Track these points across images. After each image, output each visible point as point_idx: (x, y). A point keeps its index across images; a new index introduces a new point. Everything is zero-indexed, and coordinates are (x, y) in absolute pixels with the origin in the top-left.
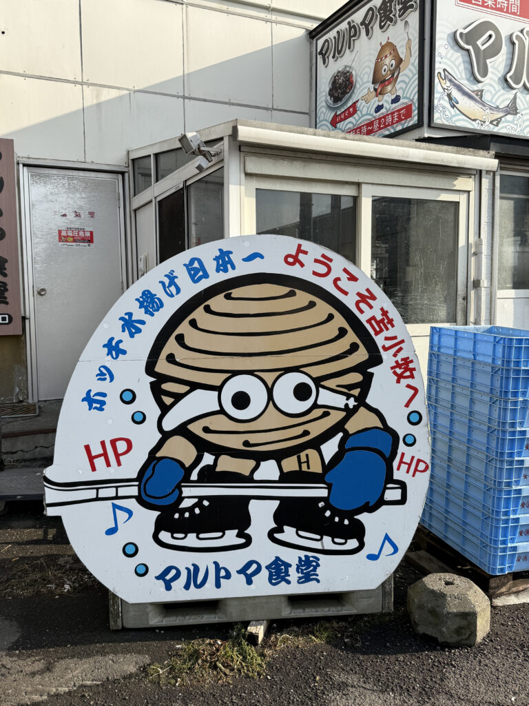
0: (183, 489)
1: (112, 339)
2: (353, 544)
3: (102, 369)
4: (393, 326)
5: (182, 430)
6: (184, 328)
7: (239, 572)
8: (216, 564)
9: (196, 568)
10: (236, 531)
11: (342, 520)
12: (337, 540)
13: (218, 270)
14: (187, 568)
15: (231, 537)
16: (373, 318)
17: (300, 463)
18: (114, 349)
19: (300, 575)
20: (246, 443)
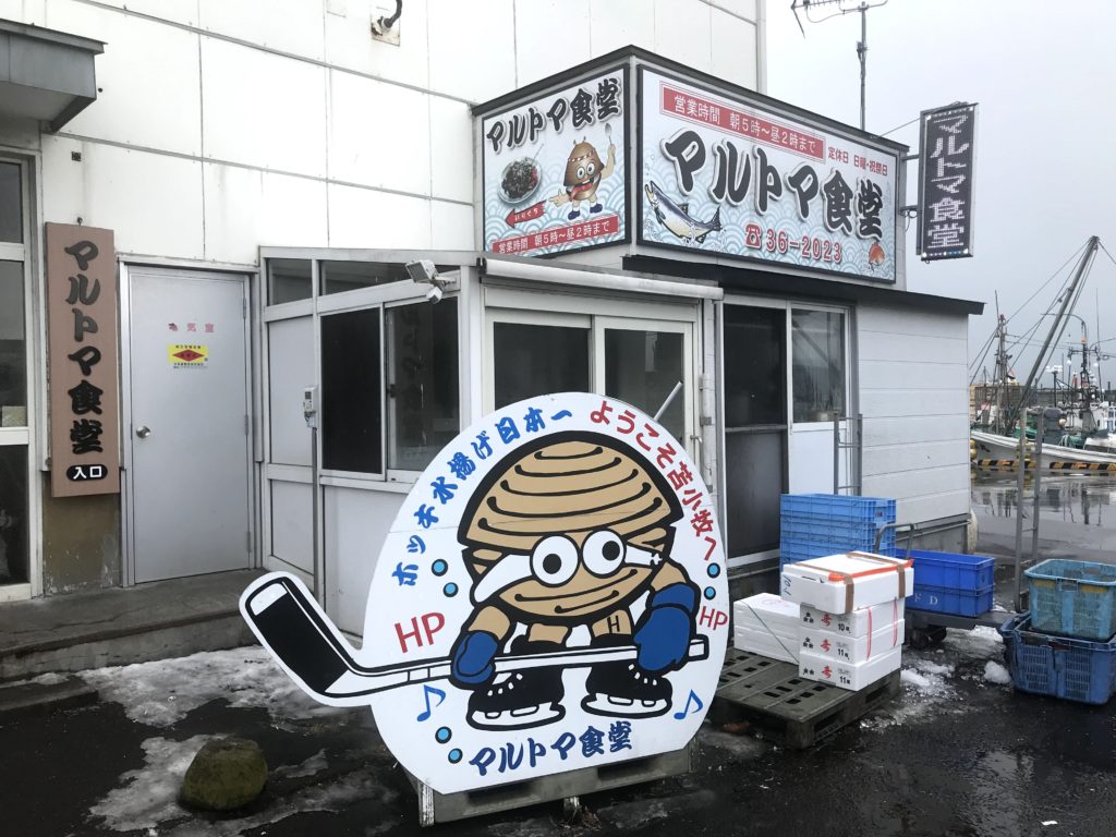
0: (497, 664)
1: (424, 506)
2: (661, 704)
3: (414, 540)
4: (691, 480)
5: (495, 600)
6: (496, 491)
7: (553, 747)
8: (531, 740)
9: (511, 747)
10: (550, 704)
11: (650, 682)
12: (646, 702)
13: (528, 430)
14: (502, 749)
15: (545, 710)
16: (674, 472)
17: (610, 626)
18: (425, 516)
19: (613, 743)
20: (558, 609)
